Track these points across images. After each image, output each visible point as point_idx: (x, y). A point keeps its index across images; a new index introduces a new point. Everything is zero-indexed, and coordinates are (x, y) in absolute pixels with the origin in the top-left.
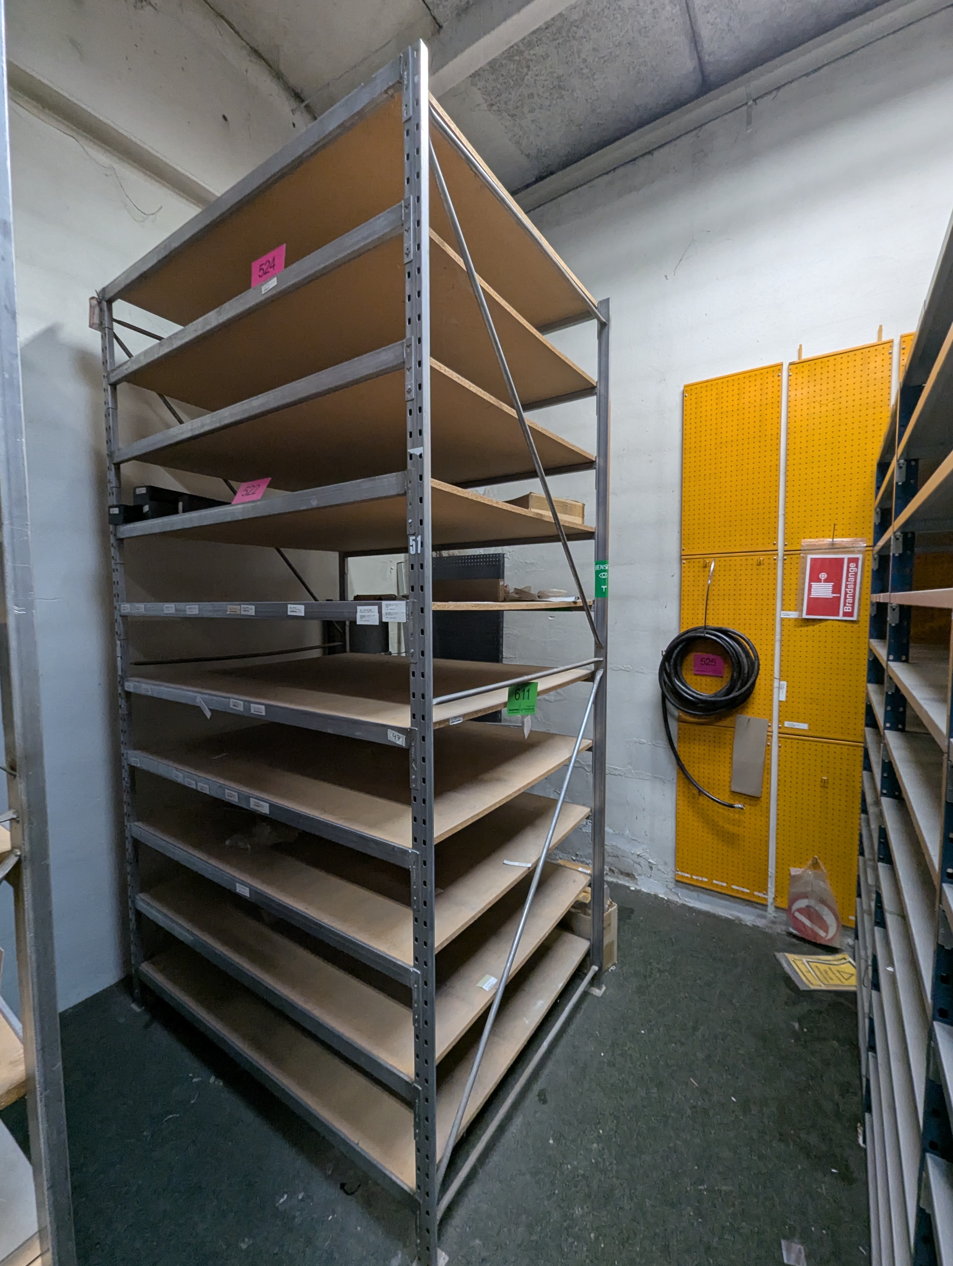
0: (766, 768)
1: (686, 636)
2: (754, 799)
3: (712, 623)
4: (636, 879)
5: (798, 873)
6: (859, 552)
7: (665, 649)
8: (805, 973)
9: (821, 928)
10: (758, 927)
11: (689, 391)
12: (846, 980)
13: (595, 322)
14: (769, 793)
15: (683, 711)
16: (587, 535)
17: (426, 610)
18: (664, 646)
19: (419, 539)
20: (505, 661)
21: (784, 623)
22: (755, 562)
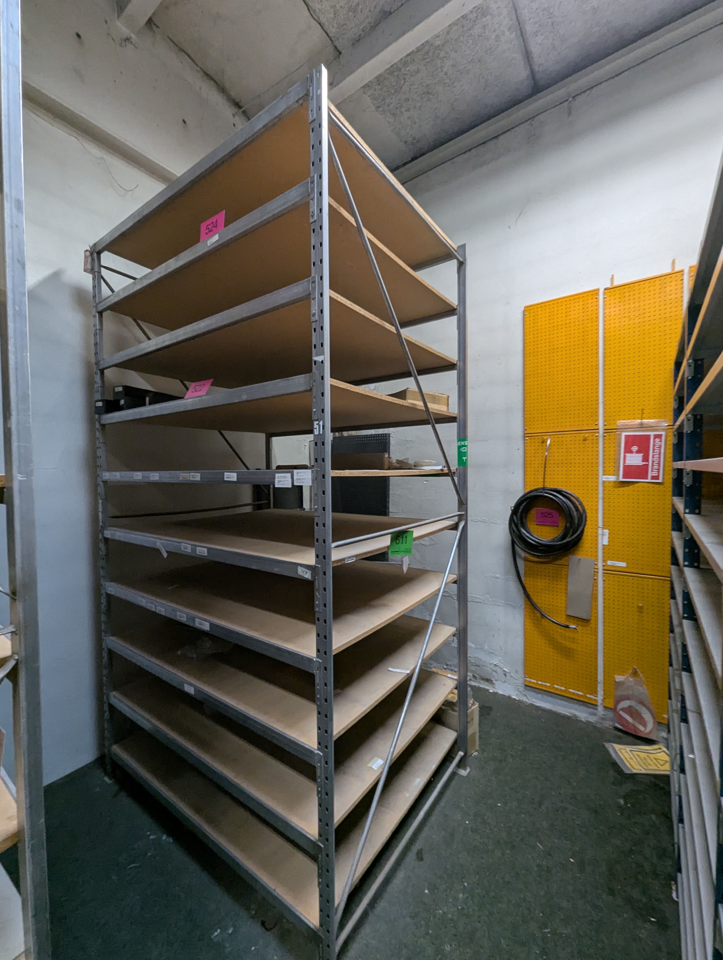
0: (594, 597)
1: (529, 495)
2: (585, 621)
3: (550, 485)
4: (494, 684)
5: (621, 680)
6: (663, 430)
7: (513, 505)
8: (629, 760)
9: (641, 724)
10: (591, 722)
11: (527, 310)
12: (662, 765)
13: (455, 261)
14: (597, 617)
15: (527, 552)
16: (451, 419)
17: (326, 477)
18: (513, 503)
19: (321, 423)
20: (391, 515)
21: (605, 484)
22: (581, 438)
